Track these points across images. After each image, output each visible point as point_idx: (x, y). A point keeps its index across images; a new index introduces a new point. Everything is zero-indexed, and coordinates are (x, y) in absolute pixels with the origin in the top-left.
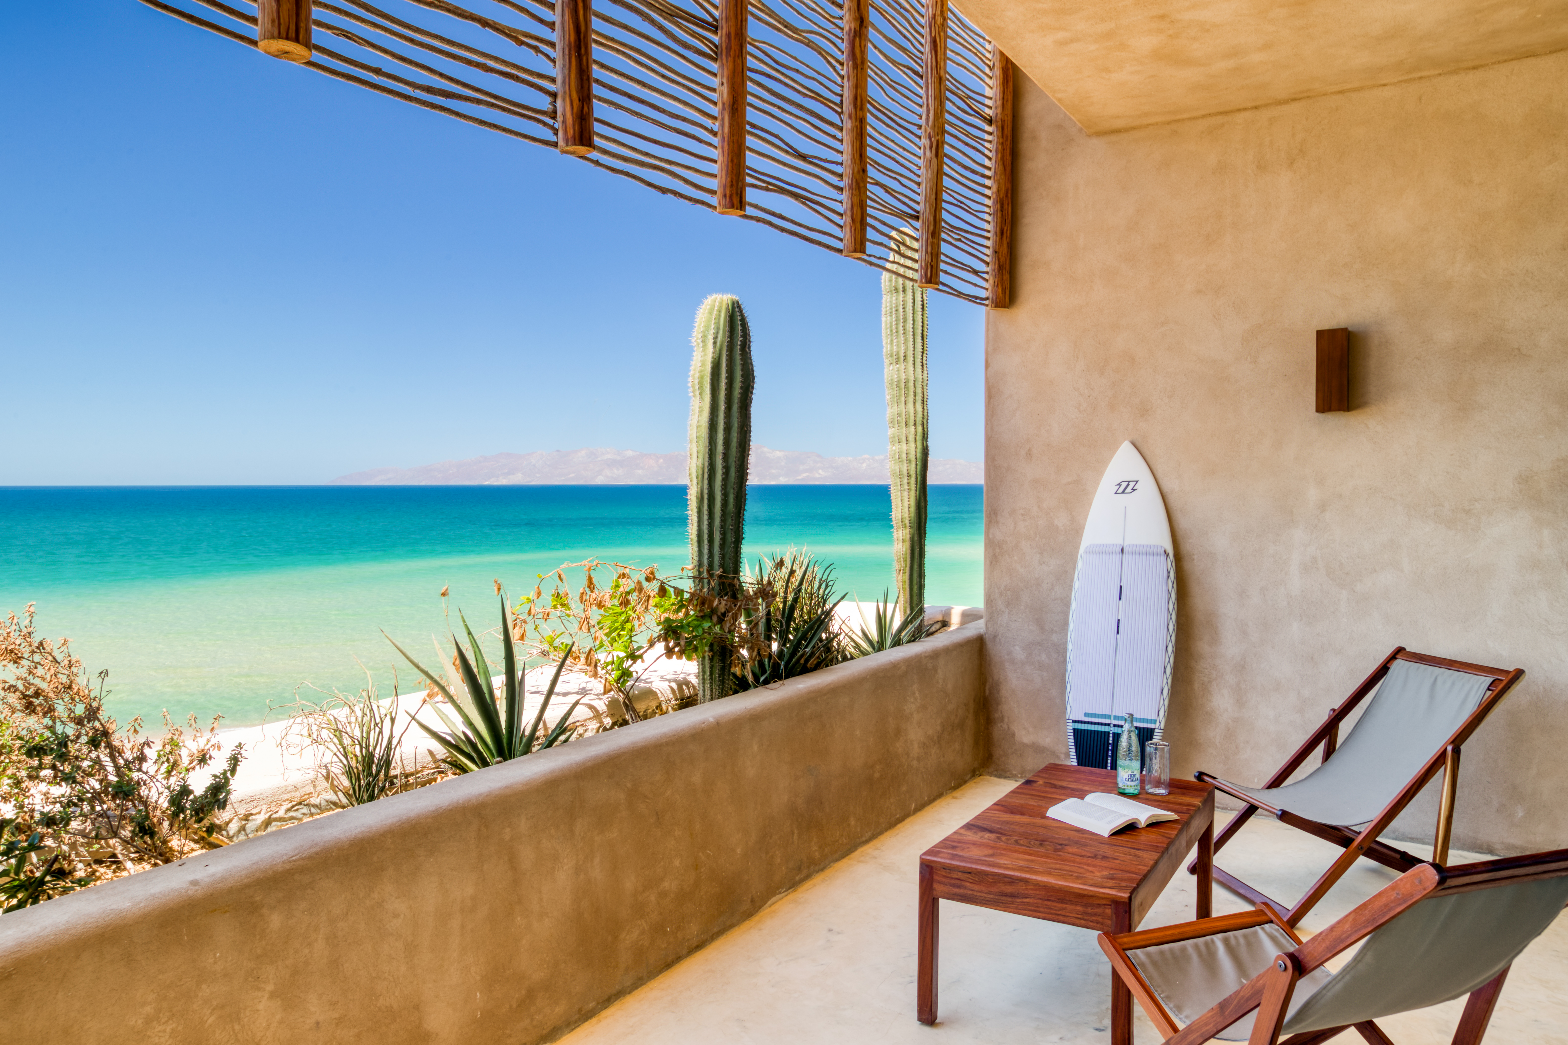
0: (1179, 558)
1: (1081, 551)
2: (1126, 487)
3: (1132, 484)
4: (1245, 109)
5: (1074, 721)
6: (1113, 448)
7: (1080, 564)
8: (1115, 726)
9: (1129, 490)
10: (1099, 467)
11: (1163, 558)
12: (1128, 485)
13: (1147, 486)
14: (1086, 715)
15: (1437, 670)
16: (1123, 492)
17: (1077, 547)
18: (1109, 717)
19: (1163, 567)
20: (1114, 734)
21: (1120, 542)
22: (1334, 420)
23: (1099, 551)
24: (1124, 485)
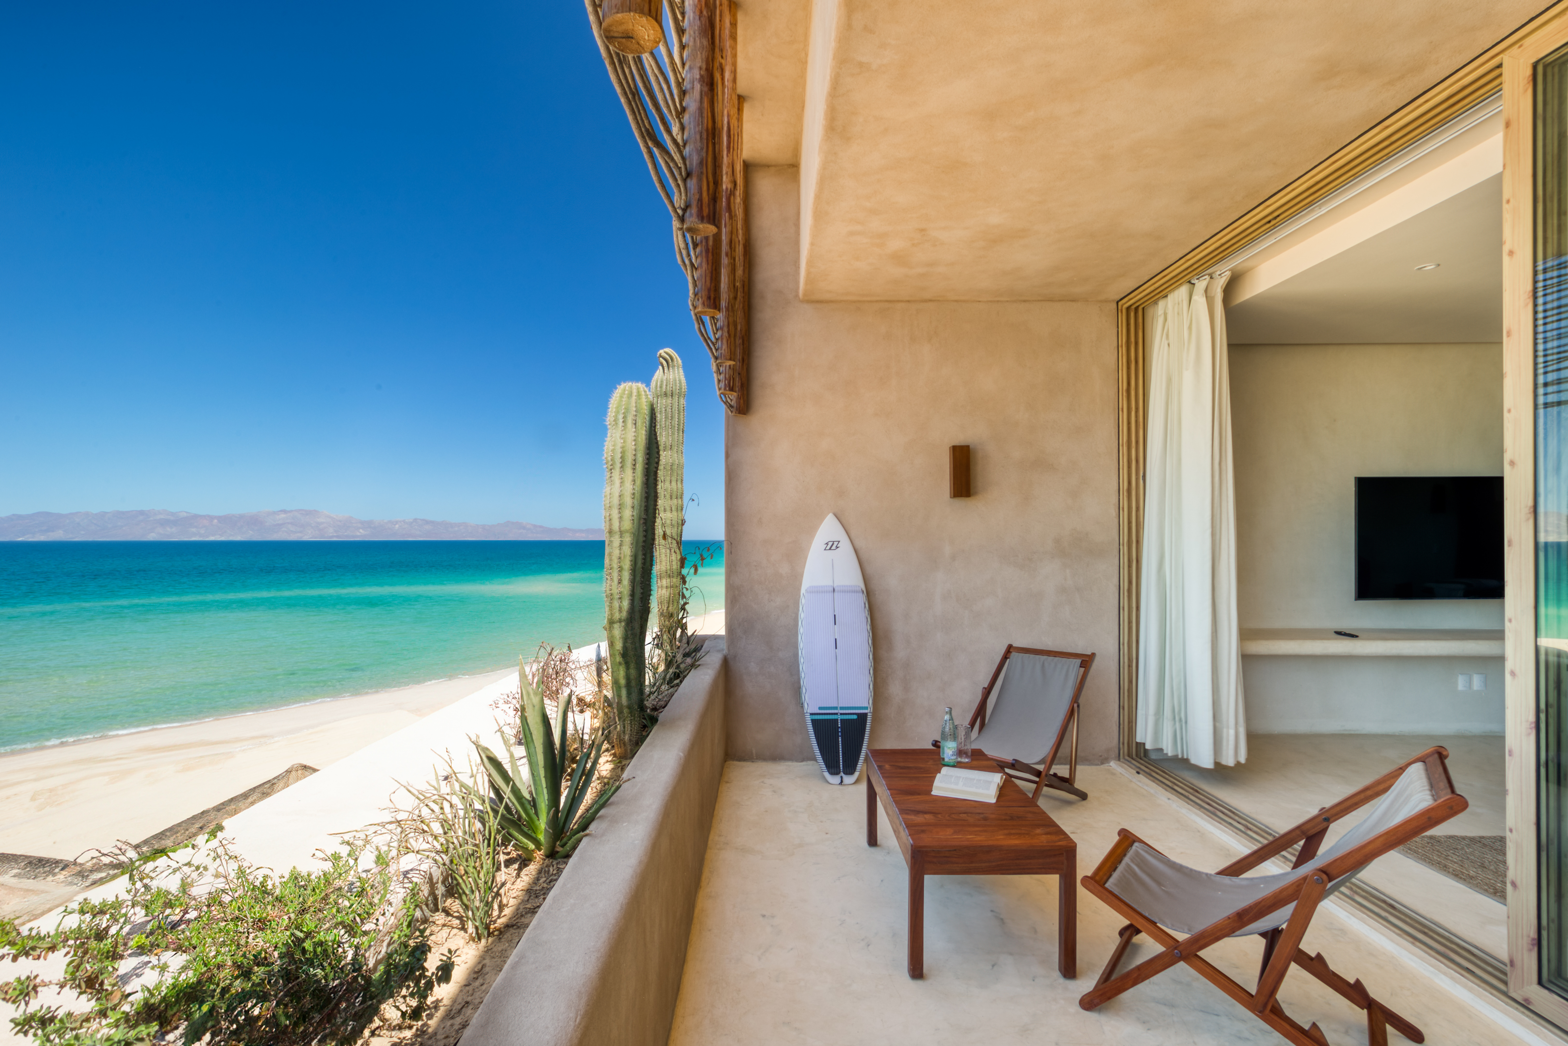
0: (869, 593)
1: (803, 591)
2: (832, 546)
3: (836, 544)
4: (902, 301)
5: (811, 714)
6: (821, 518)
7: (803, 601)
8: (841, 714)
9: (834, 547)
10: (812, 531)
11: (861, 594)
12: (833, 544)
13: (845, 544)
14: (820, 708)
15: (1043, 658)
16: (830, 549)
17: (799, 590)
18: (836, 708)
19: (860, 600)
20: (841, 720)
21: (831, 583)
22: (960, 502)
23: (815, 591)
24: (830, 544)
